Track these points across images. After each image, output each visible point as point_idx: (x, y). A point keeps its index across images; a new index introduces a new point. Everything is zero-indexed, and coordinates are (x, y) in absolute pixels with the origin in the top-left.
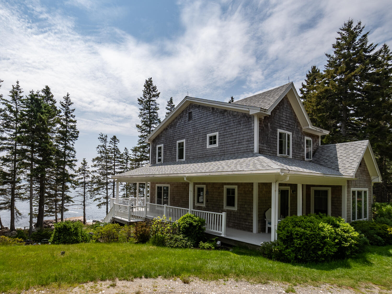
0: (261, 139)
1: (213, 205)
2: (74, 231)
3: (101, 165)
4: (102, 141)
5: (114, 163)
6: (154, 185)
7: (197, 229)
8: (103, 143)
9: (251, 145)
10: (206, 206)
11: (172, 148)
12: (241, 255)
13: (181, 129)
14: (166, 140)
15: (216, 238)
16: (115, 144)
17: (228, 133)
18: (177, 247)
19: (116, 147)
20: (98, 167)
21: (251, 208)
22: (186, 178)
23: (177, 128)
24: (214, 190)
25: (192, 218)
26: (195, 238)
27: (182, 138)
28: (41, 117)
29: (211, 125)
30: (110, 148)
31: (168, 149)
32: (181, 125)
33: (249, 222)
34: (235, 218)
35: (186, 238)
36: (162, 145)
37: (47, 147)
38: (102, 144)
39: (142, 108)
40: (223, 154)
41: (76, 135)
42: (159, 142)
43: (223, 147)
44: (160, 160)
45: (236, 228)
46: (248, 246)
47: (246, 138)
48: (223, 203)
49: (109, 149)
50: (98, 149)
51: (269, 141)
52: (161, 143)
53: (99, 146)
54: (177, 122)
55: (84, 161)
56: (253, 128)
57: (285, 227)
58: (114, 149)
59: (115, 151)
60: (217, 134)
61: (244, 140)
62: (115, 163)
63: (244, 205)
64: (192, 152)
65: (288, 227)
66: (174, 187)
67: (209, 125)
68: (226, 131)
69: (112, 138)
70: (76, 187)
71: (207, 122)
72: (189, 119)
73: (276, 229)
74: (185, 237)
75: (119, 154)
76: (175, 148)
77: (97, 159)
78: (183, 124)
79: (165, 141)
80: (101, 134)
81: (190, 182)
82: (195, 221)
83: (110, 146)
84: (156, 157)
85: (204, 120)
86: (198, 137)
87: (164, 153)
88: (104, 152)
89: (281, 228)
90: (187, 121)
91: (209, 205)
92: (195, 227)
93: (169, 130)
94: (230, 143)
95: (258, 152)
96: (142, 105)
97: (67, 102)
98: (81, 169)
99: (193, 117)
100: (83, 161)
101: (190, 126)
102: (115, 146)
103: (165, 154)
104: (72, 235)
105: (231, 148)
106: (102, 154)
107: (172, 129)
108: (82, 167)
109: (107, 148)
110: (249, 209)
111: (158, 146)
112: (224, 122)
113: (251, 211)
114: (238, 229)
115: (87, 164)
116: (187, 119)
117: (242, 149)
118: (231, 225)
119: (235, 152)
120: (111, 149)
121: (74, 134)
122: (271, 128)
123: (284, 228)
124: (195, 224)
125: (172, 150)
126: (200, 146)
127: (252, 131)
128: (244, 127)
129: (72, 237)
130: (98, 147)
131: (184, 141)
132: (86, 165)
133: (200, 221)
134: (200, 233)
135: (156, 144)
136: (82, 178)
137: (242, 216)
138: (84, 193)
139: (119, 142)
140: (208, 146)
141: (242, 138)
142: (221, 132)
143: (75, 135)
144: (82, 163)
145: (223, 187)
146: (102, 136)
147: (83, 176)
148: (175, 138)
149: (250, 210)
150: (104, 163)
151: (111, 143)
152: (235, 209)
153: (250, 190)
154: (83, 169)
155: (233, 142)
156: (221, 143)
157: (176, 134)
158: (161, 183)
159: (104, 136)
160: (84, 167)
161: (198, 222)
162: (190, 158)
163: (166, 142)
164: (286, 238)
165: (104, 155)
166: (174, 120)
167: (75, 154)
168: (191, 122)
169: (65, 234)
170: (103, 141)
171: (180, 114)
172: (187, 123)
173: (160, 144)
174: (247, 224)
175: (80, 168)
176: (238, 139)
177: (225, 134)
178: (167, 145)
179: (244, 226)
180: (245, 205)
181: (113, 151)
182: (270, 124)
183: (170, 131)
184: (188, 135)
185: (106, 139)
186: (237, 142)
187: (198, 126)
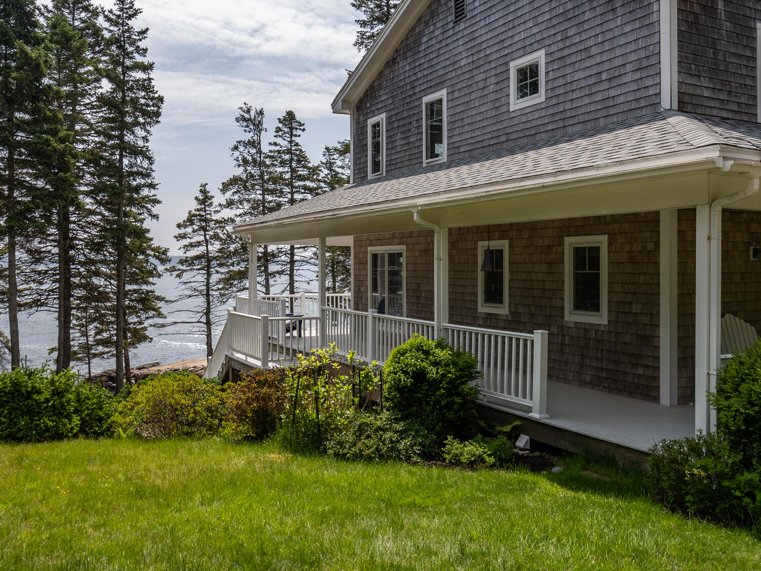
0: (687, 58)
1: (533, 309)
2: (47, 401)
3: (248, 201)
4: (247, 126)
5: (289, 196)
6: (363, 249)
7: (443, 391)
8: (252, 134)
9: (649, 82)
10: (510, 312)
11: (411, 123)
12: (576, 490)
13: (435, 55)
14: (392, 97)
15: (514, 424)
16: (291, 135)
17: (574, 49)
18: (358, 457)
19: (297, 145)
20: (238, 208)
21: (651, 314)
22: (418, 212)
23: (421, 55)
24: (535, 256)
25: (427, 353)
26: (438, 424)
27: (438, 86)
28: (26, 54)
29: (523, 28)
30: (277, 148)
31: (398, 127)
32: (434, 41)
33: (648, 366)
34: (602, 350)
35: (399, 427)
36: (382, 117)
37: (49, 145)
38: (247, 137)
39: (365, 17)
40: (560, 124)
41: (152, 108)
42: (374, 108)
43: (562, 99)
44: (376, 166)
45: (605, 387)
46: (617, 456)
47: (633, 57)
48: (563, 299)
49: (275, 152)
50: (237, 154)
51: (722, 68)
52: (379, 111)
53: (240, 142)
54: (421, 34)
55: (204, 192)
56: (654, 18)
57: (743, 380)
58: (289, 151)
59: (291, 160)
60: (539, 57)
61: (629, 68)
62: (292, 193)
63: (631, 303)
64: (466, 128)
65: (753, 380)
66: (417, 254)
67: (518, 30)
68: (568, 43)
69: (282, 118)
70: (183, 271)
71: (510, 18)
72: (456, 17)
73: (713, 390)
74: (397, 420)
75: (304, 167)
76: (417, 121)
77: (234, 181)
78: (441, 38)
79: (390, 101)
80: (244, 107)
81: (435, 227)
82: (436, 364)
83: (275, 144)
84: (366, 156)
85: (500, 14)
86: (482, 76)
87: (387, 143)
88: (254, 160)
89: (727, 387)
90: (451, 25)
91: (521, 309)
92: (435, 384)
93: (401, 64)
94: (583, 83)
95: (675, 107)
96: (363, 9)
97: (121, 10)
98: (195, 215)
99: (469, 8)
100: (201, 191)
101: (461, 42)
102: (291, 142)
103: (390, 146)
104: (39, 413)
105: (586, 100)
106: (249, 168)
107: (409, 60)
108: (198, 210)
109: (265, 148)
110: (645, 320)
111: (371, 121)
112: (561, 11)
113: (652, 325)
114: (610, 390)
115: (213, 200)
116: (451, 18)
117: (621, 99)
118: (588, 377)
119: (599, 114)
120: (279, 152)
121: (148, 105)
122: (731, 17)
123: (738, 385)
124: (433, 373)
125: (410, 130)
126: (490, 106)
127: (653, 28)
128: (626, 19)
129: (40, 420)
130: (236, 148)
131: (442, 94)
132: (211, 203)
133: (455, 364)
134: (456, 407)
135: (367, 114)
136: (199, 244)
137: (625, 343)
138: (208, 289)
139: (304, 130)
140: (516, 104)
141: (619, 62)
142: (554, 48)
143: (149, 109)
144: (196, 198)
145: (562, 244)
146: (248, 111)
147: (202, 238)
148: (417, 90)
149: (648, 323)
150: (257, 195)
151: (280, 133)
152: (601, 319)
153: (650, 247)
154: (199, 215)
155: (593, 80)
156: (553, 88)
157: (419, 75)
158: (380, 242)
159: (253, 113)
160: (205, 211)
161: (446, 365)
162: (462, 150)
163: (392, 107)
164: (743, 427)
165: (255, 171)
166: (413, 29)
167: (153, 167)
168: (462, 26)
169: (13, 409)
170: (251, 127)
171: (429, 6)
172: (451, 32)
173: (376, 112)
174: (640, 371)
175: (194, 212)
176: (607, 66)
177: (566, 52)
178: (396, 114)
179: (629, 379)
180: (634, 305)
181: (287, 157)
182: (725, 5)
183: (404, 66)
184: (453, 74)
185: (260, 122)
186: (604, 76)
187: (484, 38)
